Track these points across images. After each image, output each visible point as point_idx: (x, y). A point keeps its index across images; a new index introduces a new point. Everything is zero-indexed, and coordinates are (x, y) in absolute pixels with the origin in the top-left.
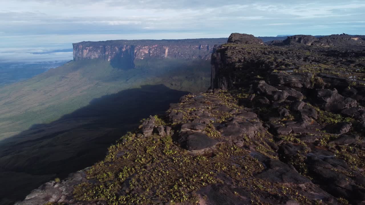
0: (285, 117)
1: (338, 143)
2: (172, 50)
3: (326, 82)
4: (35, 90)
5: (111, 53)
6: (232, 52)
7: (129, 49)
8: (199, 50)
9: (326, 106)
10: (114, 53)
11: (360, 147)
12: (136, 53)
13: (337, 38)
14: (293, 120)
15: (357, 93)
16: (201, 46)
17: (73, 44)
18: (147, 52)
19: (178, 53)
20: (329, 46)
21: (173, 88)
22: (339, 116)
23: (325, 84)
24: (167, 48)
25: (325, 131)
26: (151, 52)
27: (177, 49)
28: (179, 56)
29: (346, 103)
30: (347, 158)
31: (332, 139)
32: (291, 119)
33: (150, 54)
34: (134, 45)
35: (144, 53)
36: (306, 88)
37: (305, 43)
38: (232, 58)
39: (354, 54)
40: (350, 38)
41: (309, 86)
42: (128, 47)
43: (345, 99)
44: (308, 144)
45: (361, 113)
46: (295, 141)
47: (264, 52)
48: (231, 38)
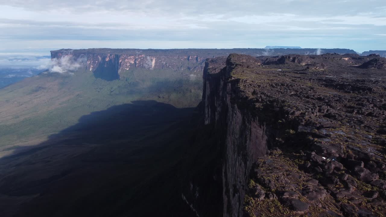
0: (338, 185)
1: (372, 204)
2: (160, 61)
3: (355, 153)
4: (7, 101)
5: (93, 62)
6: (244, 85)
7: (113, 59)
8: (188, 61)
9: (361, 177)
10: (97, 62)
11: (384, 207)
12: (121, 62)
13: (329, 58)
14: (344, 187)
15: (377, 167)
16: (190, 57)
17: (51, 51)
18: (132, 62)
19: (166, 64)
20: (323, 69)
21: (161, 100)
22: (370, 186)
23: (354, 155)
24: (154, 59)
25: (363, 196)
26: (137, 62)
27: (165, 60)
28: (167, 67)
29: (373, 177)
30: (379, 214)
31: (369, 202)
32: (342, 186)
33: (135, 64)
34: (118, 54)
35: (130, 63)
36: (341, 157)
37: (299, 63)
38: (246, 92)
39: (350, 87)
40: (341, 58)
41: (343, 156)
42: (112, 56)
43: (372, 174)
44: (355, 204)
45: (382, 184)
46: (348, 203)
47: (272, 84)
48: (230, 59)
